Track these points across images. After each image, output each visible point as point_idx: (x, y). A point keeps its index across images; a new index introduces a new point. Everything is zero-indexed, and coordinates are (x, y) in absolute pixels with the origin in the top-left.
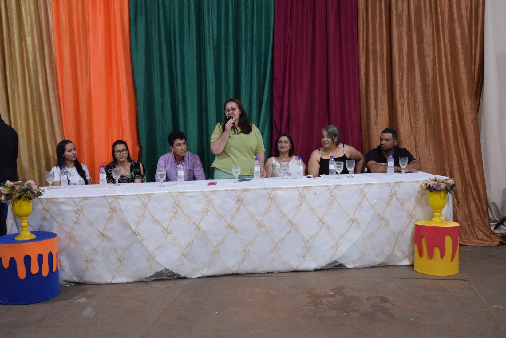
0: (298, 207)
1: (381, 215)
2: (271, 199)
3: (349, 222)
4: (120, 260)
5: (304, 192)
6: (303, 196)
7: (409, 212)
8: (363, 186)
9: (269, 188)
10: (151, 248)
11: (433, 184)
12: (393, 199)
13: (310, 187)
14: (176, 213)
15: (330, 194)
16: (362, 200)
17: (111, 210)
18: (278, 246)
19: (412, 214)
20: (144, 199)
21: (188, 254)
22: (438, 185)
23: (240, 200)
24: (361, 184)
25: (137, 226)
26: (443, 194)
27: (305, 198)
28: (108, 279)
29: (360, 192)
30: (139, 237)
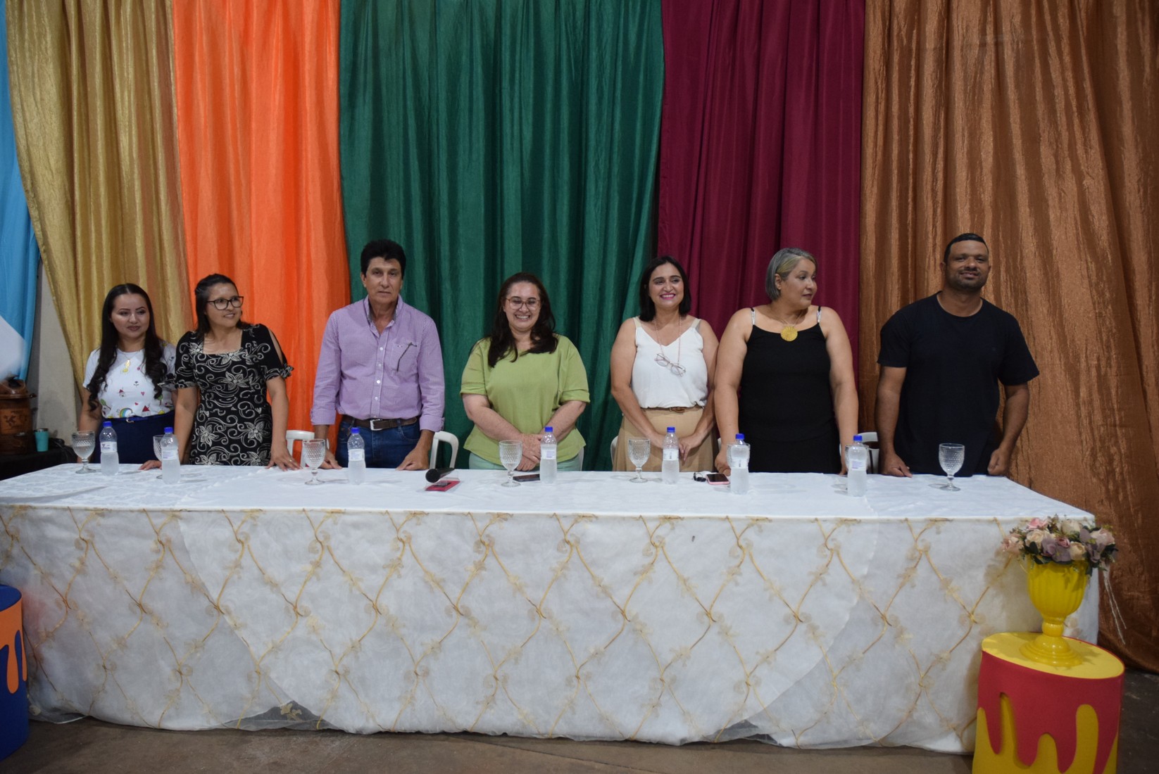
0: (646, 570)
1: (882, 612)
2: (569, 543)
3: (787, 621)
4: (180, 673)
5: (660, 532)
6: (657, 544)
7: (965, 608)
8: (832, 526)
9: (565, 517)
10: (258, 649)
11: (1046, 541)
12: (918, 567)
13: (679, 520)
14: (317, 564)
15: (734, 541)
16: (827, 566)
17: (160, 546)
18: (583, 671)
19: (973, 614)
20: (239, 523)
21: (347, 672)
22: (1059, 545)
23: (486, 543)
24: (825, 521)
25: (222, 592)
26: (1075, 574)
27: (662, 547)
28: (152, 717)
29: (822, 541)
30: (227, 618)
